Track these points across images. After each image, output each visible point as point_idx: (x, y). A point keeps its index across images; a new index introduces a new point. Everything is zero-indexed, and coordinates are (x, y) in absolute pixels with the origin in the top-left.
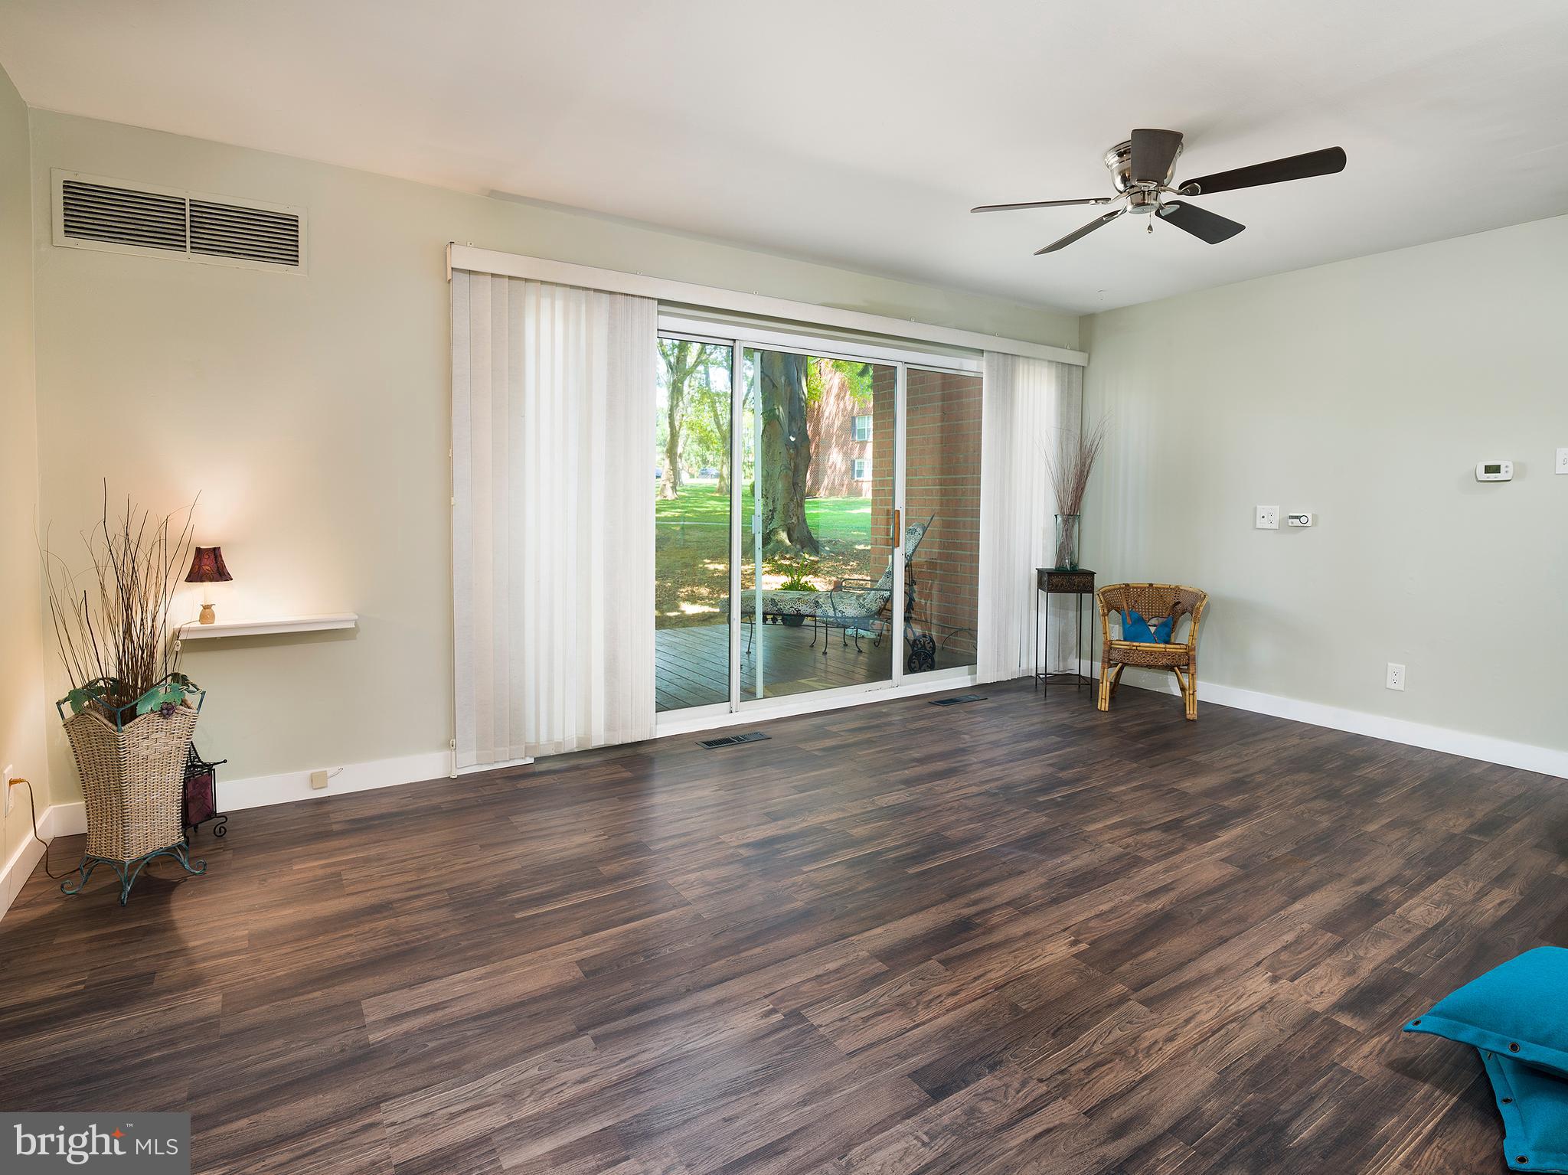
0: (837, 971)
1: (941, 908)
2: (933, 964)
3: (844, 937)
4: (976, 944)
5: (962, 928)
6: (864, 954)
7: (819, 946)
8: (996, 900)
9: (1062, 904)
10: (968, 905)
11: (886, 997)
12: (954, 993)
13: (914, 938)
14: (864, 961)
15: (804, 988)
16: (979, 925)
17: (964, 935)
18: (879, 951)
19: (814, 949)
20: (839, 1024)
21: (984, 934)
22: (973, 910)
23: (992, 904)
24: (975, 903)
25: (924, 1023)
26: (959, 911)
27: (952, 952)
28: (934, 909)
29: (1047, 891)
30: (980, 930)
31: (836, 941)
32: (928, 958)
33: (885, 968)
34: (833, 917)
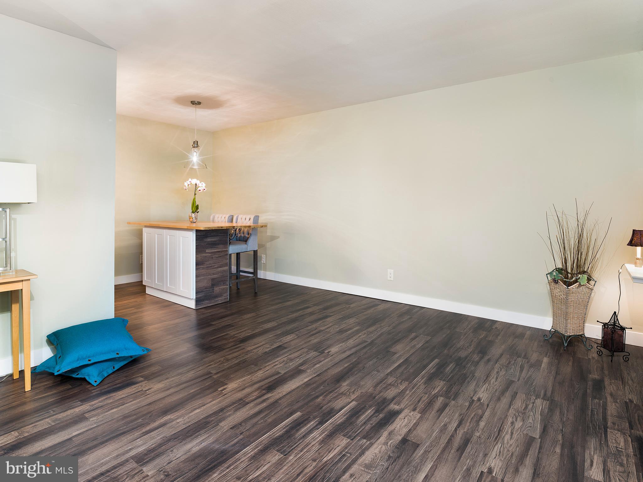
0: (316, 364)
1: (281, 395)
2: (283, 372)
3: (318, 375)
4: (267, 381)
5: (271, 388)
6: (309, 371)
7: (326, 370)
8: (253, 405)
9: (219, 408)
10: (268, 399)
11: (297, 361)
12: (276, 365)
13: (291, 380)
14: (308, 369)
15: (323, 359)
16: (264, 390)
17: (271, 384)
18: (303, 373)
19: (327, 369)
20: (308, 353)
21: (262, 386)
22: (266, 397)
23: (255, 402)
24: (264, 401)
25: (284, 357)
26: (273, 395)
27: (277, 377)
28: (284, 393)
29: (224, 415)
30: (264, 387)
31: (321, 373)
32: (285, 373)
33: (300, 368)
34: (327, 381)
